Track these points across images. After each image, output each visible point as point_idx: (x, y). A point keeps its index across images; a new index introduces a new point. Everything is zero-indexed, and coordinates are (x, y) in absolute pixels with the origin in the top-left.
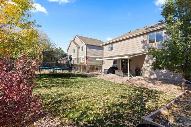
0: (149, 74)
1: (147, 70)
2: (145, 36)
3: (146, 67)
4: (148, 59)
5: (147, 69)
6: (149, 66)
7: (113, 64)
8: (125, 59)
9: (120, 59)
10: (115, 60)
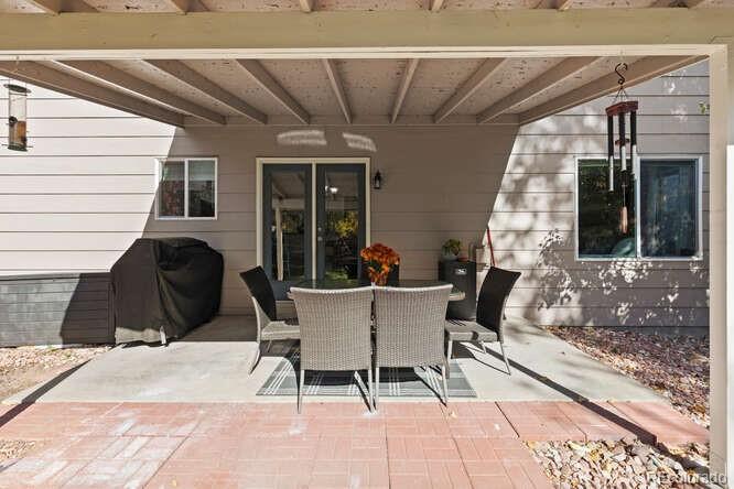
0: (526, 293)
5: (510, 256)
6: (528, 232)
7: (152, 213)
8: (314, 161)
9: (260, 161)
10: (186, 160)
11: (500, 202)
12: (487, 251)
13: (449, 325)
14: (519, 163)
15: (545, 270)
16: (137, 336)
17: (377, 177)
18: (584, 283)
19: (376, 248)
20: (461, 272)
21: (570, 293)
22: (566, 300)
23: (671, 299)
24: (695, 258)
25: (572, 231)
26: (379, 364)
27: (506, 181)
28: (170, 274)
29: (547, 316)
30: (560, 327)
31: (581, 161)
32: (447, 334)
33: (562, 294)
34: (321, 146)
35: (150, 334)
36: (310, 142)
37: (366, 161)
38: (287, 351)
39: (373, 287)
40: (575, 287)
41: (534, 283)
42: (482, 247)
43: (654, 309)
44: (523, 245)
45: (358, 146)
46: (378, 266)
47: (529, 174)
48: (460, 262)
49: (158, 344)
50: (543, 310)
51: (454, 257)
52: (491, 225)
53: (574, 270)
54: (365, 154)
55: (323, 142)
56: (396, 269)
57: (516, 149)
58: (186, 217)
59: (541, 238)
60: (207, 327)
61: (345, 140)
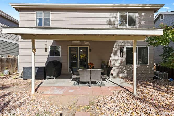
0: (117, 71)
1: (115, 66)
2: (112, 13)
3: (113, 61)
4: (116, 50)
5: (114, 64)
6: (118, 60)
7: (49, 56)
8: (78, 46)
9: (69, 46)
10: (55, 46)
11: (112, 54)
12: (110, 63)
13: (101, 75)
14: (116, 47)
15: (121, 67)
16: (50, 77)
17: (90, 50)
18: (128, 69)
19: (90, 63)
20: (105, 67)
21: (125, 71)
22: (124, 72)
23: (143, 72)
24: (148, 65)
25: (125, 60)
26: (91, 81)
27: (113, 51)
28: (56, 67)
29: (121, 75)
30: (123, 77)
31: (127, 47)
32: (101, 77)
33: (124, 71)
34: (80, 44)
35: (52, 77)
36: (78, 43)
37: (88, 46)
38: (75, 80)
39: (90, 69)
40: (126, 70)
41: (118, 69)
42: (109, 62)
43: (140, 74)
44: (116, 62)
45: (87, 44)
46: (91, 66)
47: (118, 49)
48: (105, 65)
49: (53, 79)
50: (120, 74)
51: (103, 64)
52: (111, 58)
53: (126, 67)
54: (88, 45)
55: (80, 43)
56: (93, 67)
57: (115, 45)
58: (55, 56)
59: (120, 61)
60: (60, 76)
61: (84, 43)
